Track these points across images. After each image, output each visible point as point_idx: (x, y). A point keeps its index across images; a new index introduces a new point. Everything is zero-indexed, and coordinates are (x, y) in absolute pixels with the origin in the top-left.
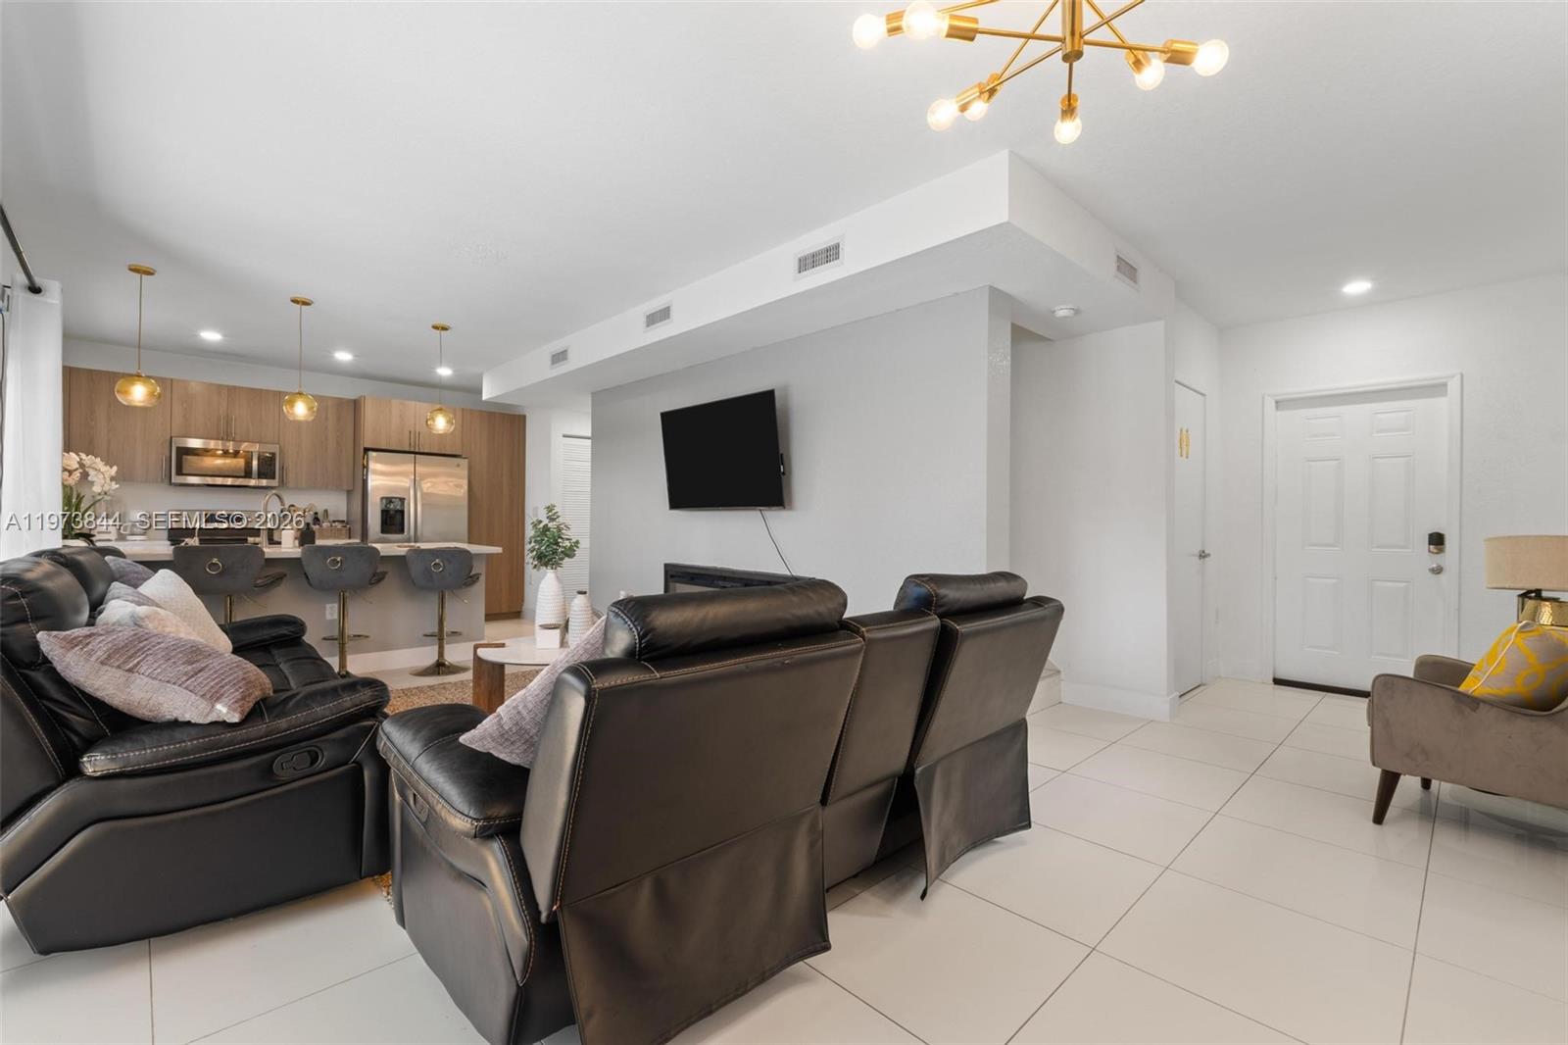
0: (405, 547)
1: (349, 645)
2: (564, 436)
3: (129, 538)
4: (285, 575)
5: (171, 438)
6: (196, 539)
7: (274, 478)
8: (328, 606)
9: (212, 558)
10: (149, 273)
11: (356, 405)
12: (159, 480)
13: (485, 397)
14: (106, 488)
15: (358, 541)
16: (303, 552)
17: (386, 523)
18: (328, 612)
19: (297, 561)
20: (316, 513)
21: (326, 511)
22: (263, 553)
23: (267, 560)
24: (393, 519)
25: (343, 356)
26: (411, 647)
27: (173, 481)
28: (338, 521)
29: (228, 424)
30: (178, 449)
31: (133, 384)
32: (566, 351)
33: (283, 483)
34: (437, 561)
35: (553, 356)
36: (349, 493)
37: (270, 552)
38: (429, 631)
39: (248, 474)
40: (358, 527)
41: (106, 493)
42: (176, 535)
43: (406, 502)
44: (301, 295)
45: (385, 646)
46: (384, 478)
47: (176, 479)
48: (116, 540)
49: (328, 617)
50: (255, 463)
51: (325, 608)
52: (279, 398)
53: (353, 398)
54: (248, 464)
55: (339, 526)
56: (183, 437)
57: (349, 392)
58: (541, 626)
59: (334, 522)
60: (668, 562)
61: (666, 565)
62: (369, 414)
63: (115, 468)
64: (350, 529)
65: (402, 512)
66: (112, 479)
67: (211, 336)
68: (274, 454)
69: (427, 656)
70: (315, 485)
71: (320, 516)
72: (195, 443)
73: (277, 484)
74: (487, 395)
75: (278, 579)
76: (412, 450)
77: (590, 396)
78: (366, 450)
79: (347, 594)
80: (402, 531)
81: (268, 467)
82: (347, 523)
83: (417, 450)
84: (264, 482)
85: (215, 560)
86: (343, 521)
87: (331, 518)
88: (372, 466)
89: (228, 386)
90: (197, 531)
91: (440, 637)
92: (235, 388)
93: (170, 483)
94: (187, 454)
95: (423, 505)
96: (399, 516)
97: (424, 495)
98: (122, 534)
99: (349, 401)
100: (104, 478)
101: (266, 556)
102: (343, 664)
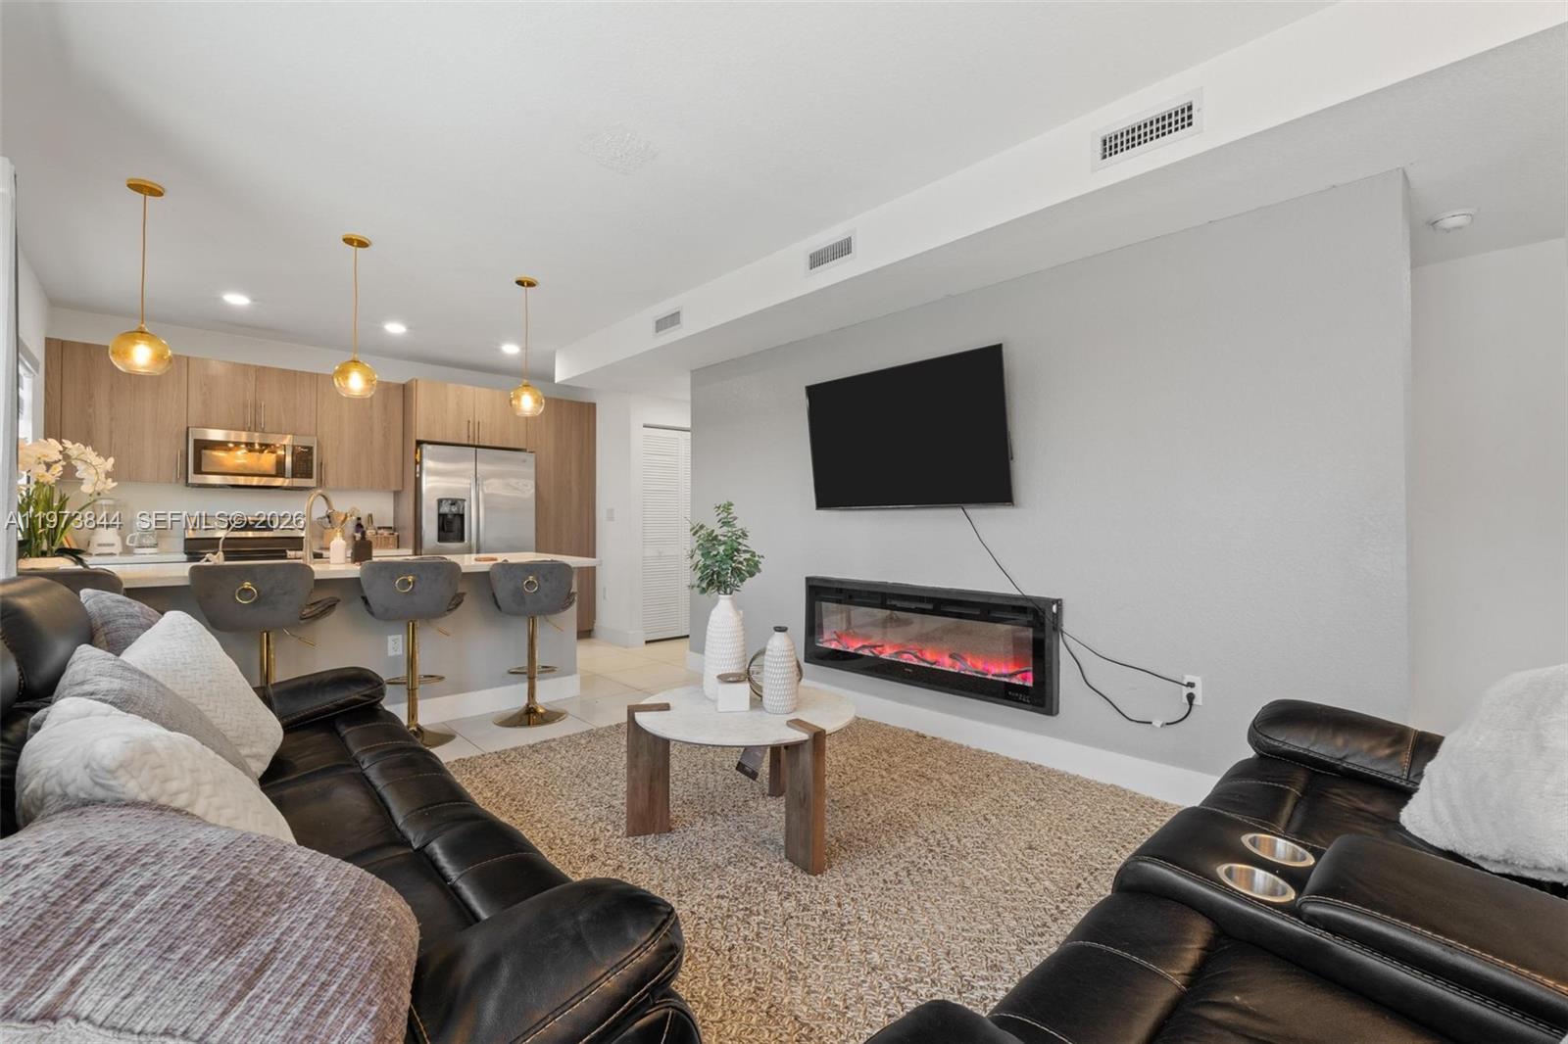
0: (486, 560)
1: (420, 689)
2: (645, 426)
3: (137, 551)
4: (339, 601)
5: (188, 428)
6: (220, 554)
7: (310, 476)
8: (390, 638)
9: (243, 581)
10: (156, 192)
11: (405, 391)
12: (174, 480)
13: (557, 380)
14: (99, 488)
15: (410, 552)
16: (363, 571)
17: (443, 530)
18: (390, 644)
19: (355, 582)
20: (359, 519)
21: (370, 516)
22: (312, 572)
23: (318, 581)
24: (451, 525)
25: (395, 328)
26: (491, 687)
27: (190, 481)
28: (384, 528)
29: (256, 408)
30: (196, 441)
31: (135, 344)
32: (678, 313)
33: (321, 483)
34: (531, 578)
35: (658, 322)
36: (397, 494)
37: (320, 570)
38: (513, 666)
39: (280, 472)
40: (408, 534)
41: (99, 494)
42: (194, 549)
43: (466, 504)
44: (357, 232)
45: (461, 688)
46: (440, 479)
47: (194, 479)
48: (120, 554)
49: (391, 653)
50: (288, 460)
51: (386, 642)
52: (319, 382)
53: (403, 382)
54: (280, 463)
55: (386, 533)
56: (203, 427)
57: (398, 375)
58: (720, 677)
59: (380, 528)
60: (810, 575)
61: (808, 579)
62: (423, 403)
63: (111, 460)
64: (398, 536)
65: (462, 516)
66: (108, 475)
67: (237, 300)
68: (310, 449)
69: (513, 698)
70: (356, 486)
71: (363, 522)
72: (216, 435)
73: (315, 485)
74: (559, 377)
75: (329, 607)
76: (471, 443)
77: (689, 374)
78: (419, 443)
79: (417, 624)
80: (462, 539)
81: (304, 463)
82: (395, 531)
83: (476, 444)
84: (299, 482)
85: (247, 585)
86: (390, 528)
87: (376, 525)
88: (428, 464)
89: (256, 366)
90: (221, 541)
91: (530, 674)
92: (264, 368)
93: (187, 484)
94: (206, 448)
95: (486, 509)
96: (457, 522)
97: (485, 495)
98: (128, 546)
99: (398, 385)
100: (97, 473)
101: (317, 577)
102: (412, 714)
